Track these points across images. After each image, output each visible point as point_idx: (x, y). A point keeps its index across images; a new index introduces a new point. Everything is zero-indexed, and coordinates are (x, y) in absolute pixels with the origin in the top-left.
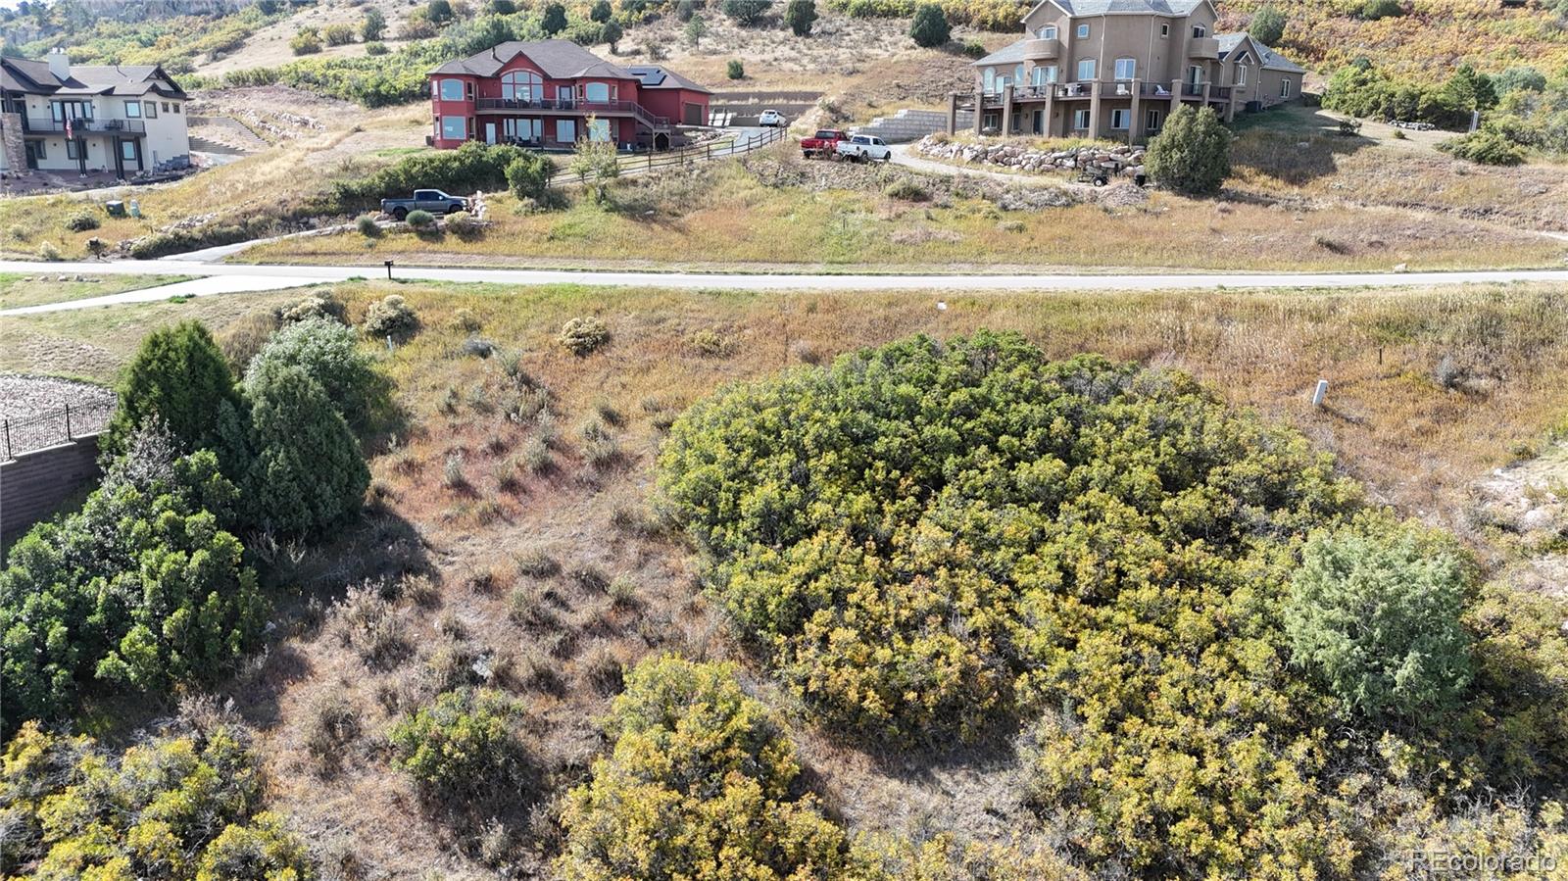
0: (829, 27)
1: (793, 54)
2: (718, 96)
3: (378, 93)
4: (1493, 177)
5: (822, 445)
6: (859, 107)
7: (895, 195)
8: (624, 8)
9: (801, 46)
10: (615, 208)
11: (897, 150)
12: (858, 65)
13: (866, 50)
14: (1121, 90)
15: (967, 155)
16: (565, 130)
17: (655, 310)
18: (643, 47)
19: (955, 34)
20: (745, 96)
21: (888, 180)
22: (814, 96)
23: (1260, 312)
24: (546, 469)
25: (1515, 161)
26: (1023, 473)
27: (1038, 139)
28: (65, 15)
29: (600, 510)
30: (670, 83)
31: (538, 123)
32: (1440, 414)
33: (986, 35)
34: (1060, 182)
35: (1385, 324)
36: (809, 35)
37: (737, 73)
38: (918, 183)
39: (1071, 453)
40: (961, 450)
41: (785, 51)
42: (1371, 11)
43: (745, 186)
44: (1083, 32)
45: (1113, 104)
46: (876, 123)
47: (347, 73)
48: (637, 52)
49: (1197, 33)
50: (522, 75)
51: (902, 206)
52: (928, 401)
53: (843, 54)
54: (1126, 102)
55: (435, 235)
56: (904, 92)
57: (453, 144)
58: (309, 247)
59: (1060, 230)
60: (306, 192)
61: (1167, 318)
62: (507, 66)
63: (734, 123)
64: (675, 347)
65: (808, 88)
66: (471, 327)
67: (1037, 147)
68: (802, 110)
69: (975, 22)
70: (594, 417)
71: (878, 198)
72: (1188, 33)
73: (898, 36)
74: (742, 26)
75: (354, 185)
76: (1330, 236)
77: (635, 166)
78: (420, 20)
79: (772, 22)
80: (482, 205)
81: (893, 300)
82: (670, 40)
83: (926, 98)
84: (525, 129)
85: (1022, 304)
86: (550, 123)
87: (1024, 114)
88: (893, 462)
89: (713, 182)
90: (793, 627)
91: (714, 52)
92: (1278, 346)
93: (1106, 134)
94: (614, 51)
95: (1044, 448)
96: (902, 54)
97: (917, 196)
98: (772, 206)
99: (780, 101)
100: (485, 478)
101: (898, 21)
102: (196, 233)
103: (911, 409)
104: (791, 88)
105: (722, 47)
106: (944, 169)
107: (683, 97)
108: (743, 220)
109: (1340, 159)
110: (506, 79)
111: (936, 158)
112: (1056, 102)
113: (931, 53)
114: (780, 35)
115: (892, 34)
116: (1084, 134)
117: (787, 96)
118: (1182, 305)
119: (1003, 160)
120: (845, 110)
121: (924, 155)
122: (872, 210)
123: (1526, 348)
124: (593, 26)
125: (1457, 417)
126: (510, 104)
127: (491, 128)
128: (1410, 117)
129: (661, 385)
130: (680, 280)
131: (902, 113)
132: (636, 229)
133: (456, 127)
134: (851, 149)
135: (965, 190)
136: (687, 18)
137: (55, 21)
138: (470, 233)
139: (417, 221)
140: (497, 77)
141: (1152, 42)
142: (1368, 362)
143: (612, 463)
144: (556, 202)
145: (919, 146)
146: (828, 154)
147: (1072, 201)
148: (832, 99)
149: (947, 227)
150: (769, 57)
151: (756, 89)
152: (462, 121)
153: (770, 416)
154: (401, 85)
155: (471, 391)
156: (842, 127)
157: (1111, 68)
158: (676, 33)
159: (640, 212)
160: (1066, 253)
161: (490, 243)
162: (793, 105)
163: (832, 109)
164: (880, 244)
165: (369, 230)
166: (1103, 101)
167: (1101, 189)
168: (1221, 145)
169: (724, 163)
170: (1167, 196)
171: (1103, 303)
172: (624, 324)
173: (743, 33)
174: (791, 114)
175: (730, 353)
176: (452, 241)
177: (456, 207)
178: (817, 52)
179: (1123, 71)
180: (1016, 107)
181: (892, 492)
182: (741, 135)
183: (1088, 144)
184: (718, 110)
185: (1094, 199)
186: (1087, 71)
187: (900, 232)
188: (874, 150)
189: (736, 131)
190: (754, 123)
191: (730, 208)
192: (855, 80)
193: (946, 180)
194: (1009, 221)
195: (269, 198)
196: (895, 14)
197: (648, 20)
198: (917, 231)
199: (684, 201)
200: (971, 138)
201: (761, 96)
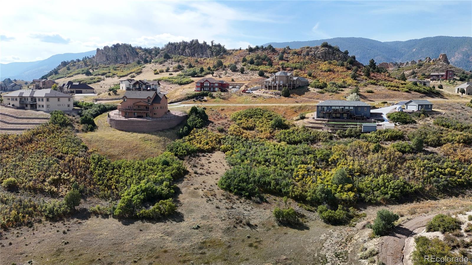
0: (246, 72)
1: (241, 77)
2: (230, 84)
3: (181, 83)
4: (321, 95)
5: (243, 115)
6: (250, 86)
7: (252, 97)
8: (213, 68)
9: (242, 75)
10: (221, 98)
11: (254, 92)
12: (250, 79)
13: (252, 77)
14: (281, 84)
15: (263, 92)
16: (212, 89)
17: (228, 107)
18: (218, 75)
19: (265, 74)
20: (234, 84)
21: (252, 95)
22: (244, 84)
23: (282, 107)
24: (221, 118)
25: (323, 93)
26: (258, 116)
27: (271, 90)
28: (90, 62)
29: (227, 120)
30: (224, 83)
31: (209, 88)
32: (293, 114)
33: (270, 74)
34: (272, 96)
35: (292, 107)
36: (243, 73)
37: (233, 80)
38: (255, 95)
39: (262, 115)
40: (254, 115)
41: (239, 76)
42: (326, 71)
43: (235, 96)
44: (277, 77)
45: (280, 86)
46: (252, 88)
47: (173, 80)
48: (217, 76)
49: (291, 78)
50: (207, 82)
51: (253, 98)
52: (251, 112)
53: (248, 77)
54: (281, 86)
55: (202, 101)
56: (256, 83)
57: (198, 91)
58: (188, 102)
59: (270, 100)
60: (183, 97)
61: (274, 107)
62: (205, 81)
63: (233, 88)
64: (230, 110)
65: (243, 83)
66: (211, 109)
67: (271, 91)
68: (242, 86)
69: (268, 72)
70: (224, 115)
71: (251, 97)
72: (289, 78)
73: (257, 74)
74: (233, 71)
75: (189, 96)
76: (296, 101)
77: (223, 94)
78: (176, 69)
79: (237, 71)
80: (205, 98)
81: (250, 106)
82: (221, 74)
83: (259, 84)
84: (207, 89)
85: (262, 106)
86: (210, 88)
87: (270, 88)
88: (248, 116)
89: (232, 95)
90: (241, 124)
91: (229, 76)
92: (283, 109)
93: (279, 90)
94: (213, 76)
95: (260, 115)
96: (257, 77)
97: (255, 97)
98: (238, 98)
99: (239, 85)
100: (217, 119)
101: (257, 71)
102: (173, 101)
103: (250, 113)
104: (241, 83)
105: (230, 75)
106: (258, 94)
107: (226, 85)
108: (235, 99)
109: (306, 93)
110: (205, 83)
111: (259, 93)
112: (273, 86)
113: (261, 77)
114: (239, 73)
115: (256, 74)
116: (276, 90)
117: (240, 84)
118: (276, 106)
119: (267, 93)
120: (248, 86)
121: (257, 92)
122: (250, 98)
123: (303, 109)
124: (208, 71)
125: (294, 114)
126: (205, 86)
127: (202, 89)
128: (318, 88)
129: (229, 113)
130: (229, 105)
131: (256, 87)
132: (224, 100)
133: (199, 89)
134: (248, 92)
135: (260, 96)
136: (224, 70)
137: (88, 64)
138: (205, 101)
139: (199, 100)
140: (204, 83)
141: (285, 79)
142: (289, 110)
143: (226, 118)
144: (214, 98)
145: (257, 91)
146: (245, 92)
147: (272, 97)
148: (246, 85)
149: (258, 100)
150: (237, 77)
151: (236, 83)
152: (200, 88)
153: (239, 113)
154: (184, 82)
155: (212, 113)
156: (247, 88)
157: (280, 82)
158: (222, 73)
159: (224, 99)
160: (269, 103)
161: (208, 102)
162: (241, 85)
163: (246, 86)
164: (250, 102)
165: (194, 101)
166: (278, 86)
167: (275, 96)
168: (288, 91)
169: (233, 93)
170: (283, 97)
171: (270, 106)
172: (225, 108)
173: (233, 73)
174: (240, 87)
175: (235, 110)
176: (204, 102)
177: (203, 98)
178: (244, 77)
179: (281, 82)
180: (269, 86)
181: (248, 118)
182: (234, 90)
183: (277, 91)
184: (230, 86)
185: (274, 97)
186: (277, 82)
187: (253, 101)
188: (250, 92)
189: (233, 89)
190: (236, 88)
191: (234, 98)
192: (250, 81)
193: (259, 95)
194: (265, 100)
195: (179, 97)
196: (257, 70)
197: (217, 70)
198: (254, 101)
199: (229, 98)
200: (264, 90)
201: (236, 84)
